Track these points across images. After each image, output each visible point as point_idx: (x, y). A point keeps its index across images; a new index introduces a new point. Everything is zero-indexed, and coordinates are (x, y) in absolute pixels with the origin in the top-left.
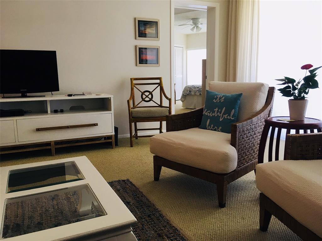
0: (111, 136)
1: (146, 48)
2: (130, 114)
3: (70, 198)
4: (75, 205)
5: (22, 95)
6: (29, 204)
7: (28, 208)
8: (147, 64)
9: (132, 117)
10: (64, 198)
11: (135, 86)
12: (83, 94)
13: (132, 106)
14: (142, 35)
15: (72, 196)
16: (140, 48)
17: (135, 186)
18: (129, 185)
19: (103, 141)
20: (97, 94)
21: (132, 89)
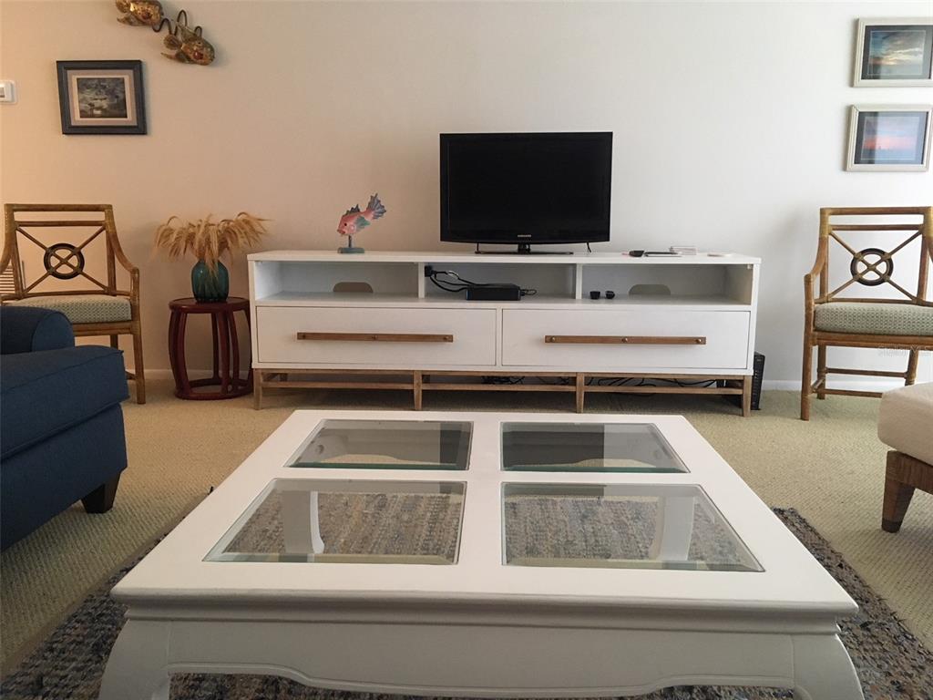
0: (742, 378)
1: (875, 114)
2: (810, 318)
3: (626, 525)
4: (640, 545)
5: (519, 249)
6: (526, 518)
7: (525, 526)
8: (871, 162)
9: (816, 330)
10: (610, 522)
11: (835, 232)
12: (671, 253)
13: (816, 294)
14: (871, 70)
15: (632, 522)
16: (861, 115)
17: (817, 534)
18: (799, 526)
19: (714, 390)
20: (712, 253)
21: (823, 243)
